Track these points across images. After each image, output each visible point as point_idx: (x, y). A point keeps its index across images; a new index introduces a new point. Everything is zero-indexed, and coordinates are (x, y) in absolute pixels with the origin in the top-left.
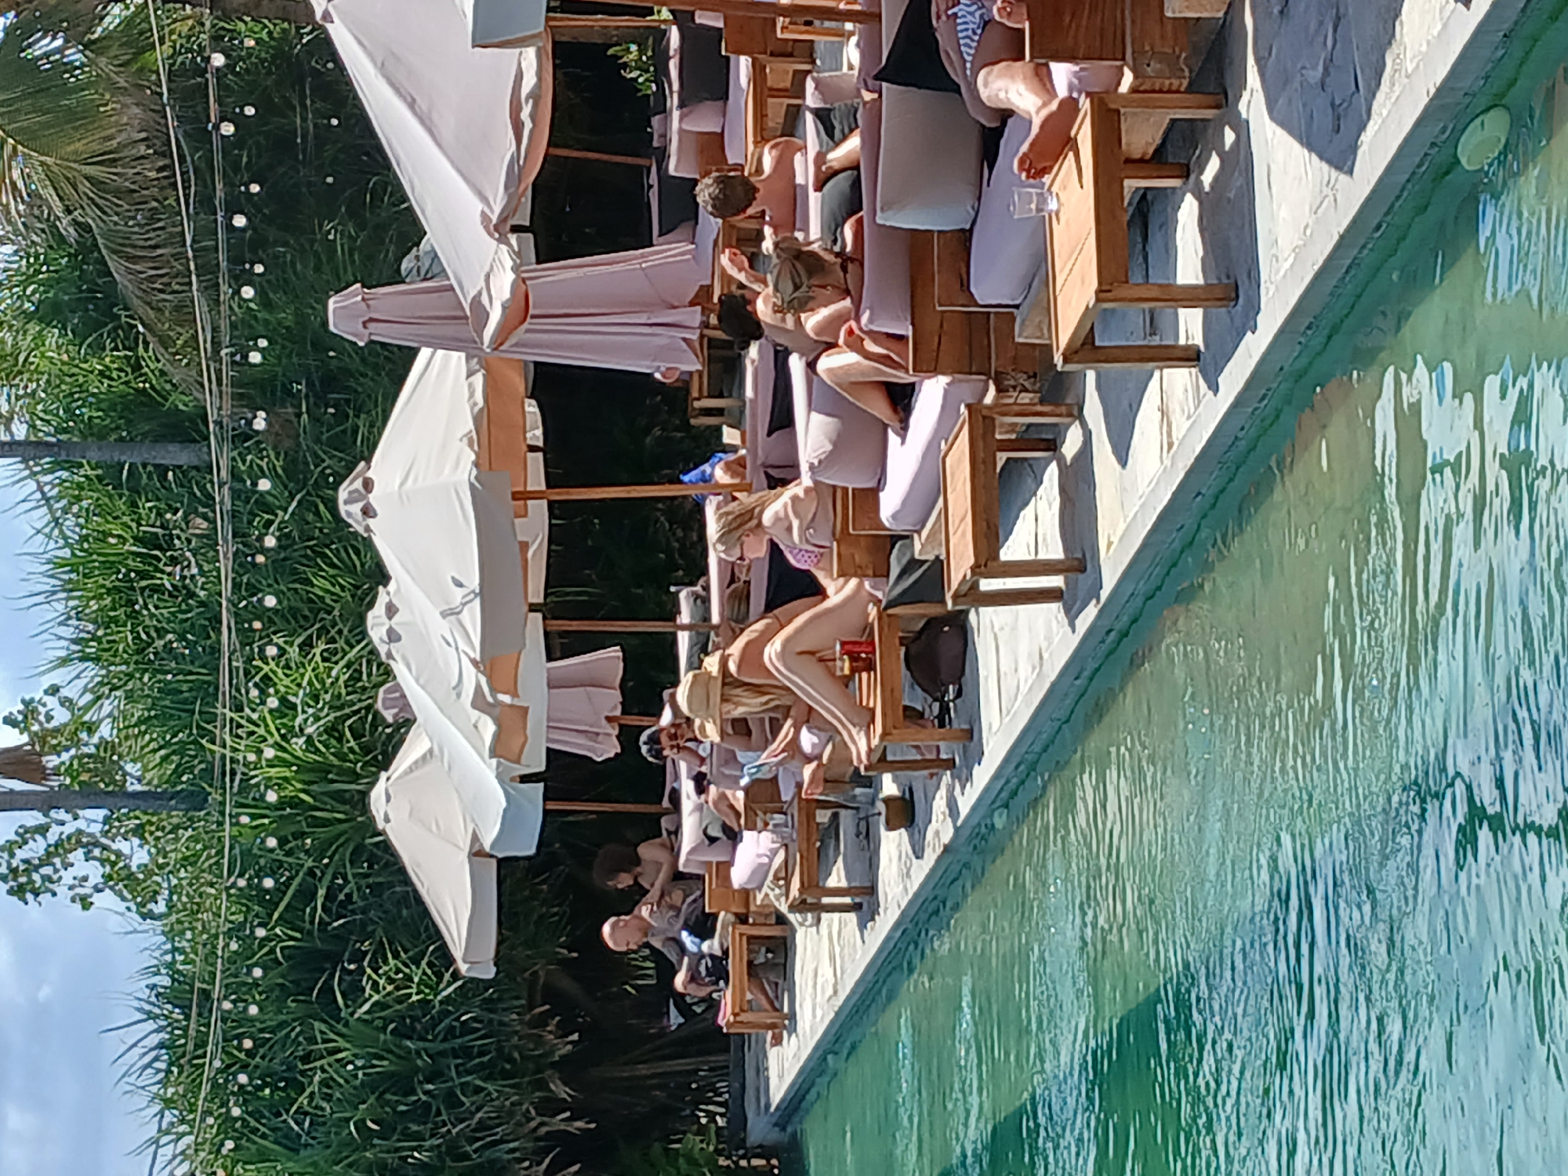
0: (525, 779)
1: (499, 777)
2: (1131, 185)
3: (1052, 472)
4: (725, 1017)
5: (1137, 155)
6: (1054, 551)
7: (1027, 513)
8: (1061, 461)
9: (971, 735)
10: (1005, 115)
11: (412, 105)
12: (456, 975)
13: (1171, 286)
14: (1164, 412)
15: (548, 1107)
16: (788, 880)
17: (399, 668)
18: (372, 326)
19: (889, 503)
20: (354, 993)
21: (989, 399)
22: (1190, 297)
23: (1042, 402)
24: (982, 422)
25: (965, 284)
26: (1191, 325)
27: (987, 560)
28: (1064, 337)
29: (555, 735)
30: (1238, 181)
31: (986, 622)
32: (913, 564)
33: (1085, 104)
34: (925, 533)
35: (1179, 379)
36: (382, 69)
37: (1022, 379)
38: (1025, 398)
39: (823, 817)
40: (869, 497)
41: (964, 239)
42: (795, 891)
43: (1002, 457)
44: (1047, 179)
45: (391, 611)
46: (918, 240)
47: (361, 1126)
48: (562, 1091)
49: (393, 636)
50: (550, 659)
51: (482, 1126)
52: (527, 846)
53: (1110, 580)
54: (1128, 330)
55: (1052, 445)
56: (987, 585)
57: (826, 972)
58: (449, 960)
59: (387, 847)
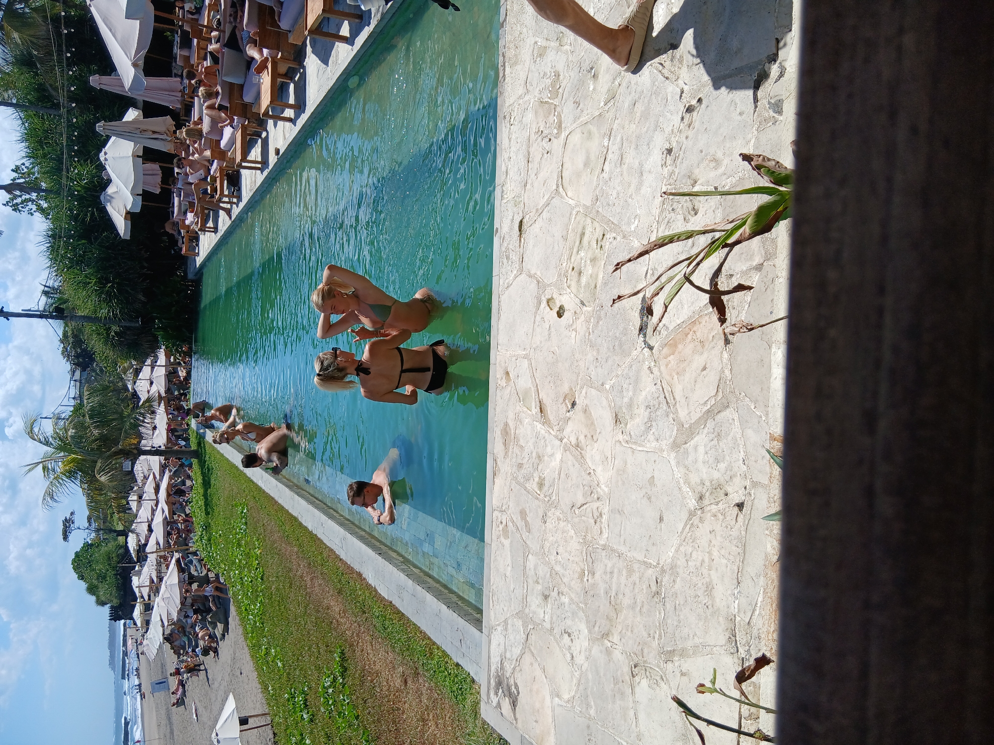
0: (138, 195)
1: (131, 194)
2: (279, 80)
3: (260, 141)
4: (184, 252)
5: (281, 73)
6: (259, 159)
7: (253, 150)
8: (261, 139)
9: (239, 198)
10: (253, 59)
11: (111, 30)
12: (120, 238)
13: (287, 103)
14: (284, 131)
17: (107, 167)
18: (101, 85)
21: (246, 123)
22: (291, 106)
23: (258, 126)
24: (244, 129)
25: (241, 97)
26: (290, 113)
27: (244, 159)
28: (262, 111)
29: (144, 186)
30: (302, 83)
31: (244, 172)
32: (228, 158)
33: (270, 59)
34: (231, 151)
35: (287, 125)
36: (104, 21)
37: (254, 120)
38: (254, 125)
39: (206, 211)
41: (242, 87)
42: (199, 226)
43: (248, 137)
44: (261, 74)
45: (106, 154)
46: (232, 85)
49: (106, 160)
52: (138, 210)
53: (270, 167)
55: (260, 136)
56: (244, 164)
58: (119, 235)
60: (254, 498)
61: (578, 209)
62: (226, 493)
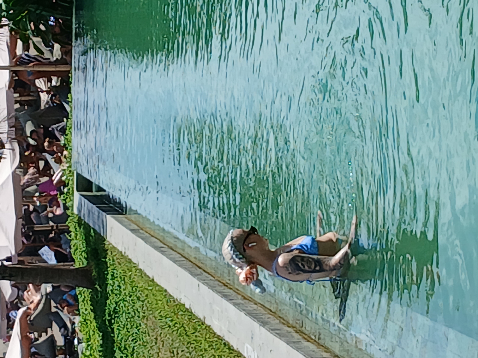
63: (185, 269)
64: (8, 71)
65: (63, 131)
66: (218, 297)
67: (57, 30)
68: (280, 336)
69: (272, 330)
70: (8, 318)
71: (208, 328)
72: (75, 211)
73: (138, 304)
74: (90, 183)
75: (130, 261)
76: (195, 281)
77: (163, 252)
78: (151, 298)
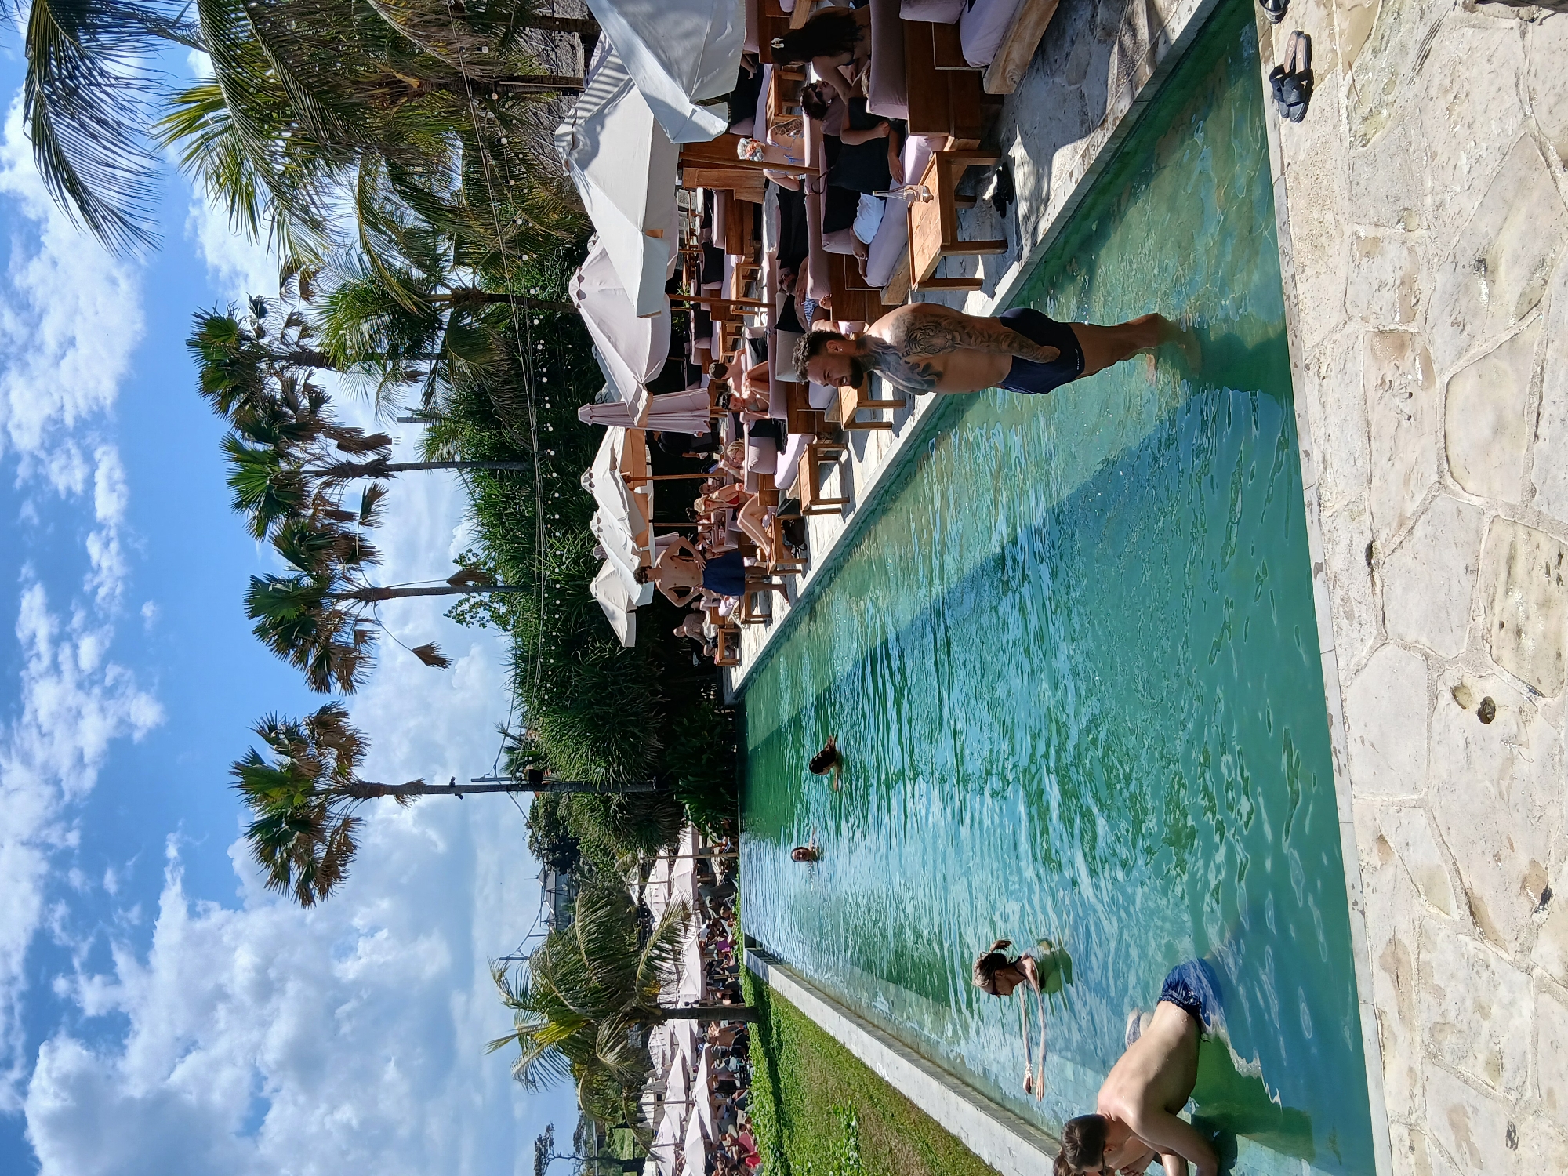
3: (837, 468)
4: (717, 661)
6: (838, 495)
7: (827, 482)
8: (840, 463)
9: (806, 562)
12: (622, 648)
13: (881, 401)
14: (878, 445)
15: (655, 693)
16: (740, 613)
18: (593, 418)
19: (778, 480)
20: (585, 654)
21: (815, 442)
22: (888, 405)
23: (833, 443)
24: (813, 450)
26: (888, 415)
27: (815, 498)
28: (845, 419)
31: (812, 521)
32: (786, 501)
34: (791, 489)
35: (885, 434)
37: (827, 435)
38: (828, 441)
40: (772, 477)
42: (743, 616)
43: (819, 463)
45: (599, 520)
46: (789, 386)
47: (589, 700)
48: (660, 688)
49: (600, 530)
50: (656, 535)
51: (631, 700)
52: (647, 603)
53: (858, 507)
54: (865, 417)
55: (837, 458)
56: (814, 508)
57: (753, 646)
58: (620, 643)
59: (597, 603)
60: (870, 1097)
61: (1492, 512)
62: (816, 1087)
63: (829, 1005)
64: (691, 860)
65: (734, 902)
66: (854, 1027)
67: (727, 827)
68: (903, 1056)
69: (896, 1051)
70: (697, 1050)
71: (848, 1052)
72: (745, 963)
73: (794, 1034)
74: (754, 940)
75: (787, 1000)
76: (837, 1015)
77: (810, 992)
78: (804, 1029)
